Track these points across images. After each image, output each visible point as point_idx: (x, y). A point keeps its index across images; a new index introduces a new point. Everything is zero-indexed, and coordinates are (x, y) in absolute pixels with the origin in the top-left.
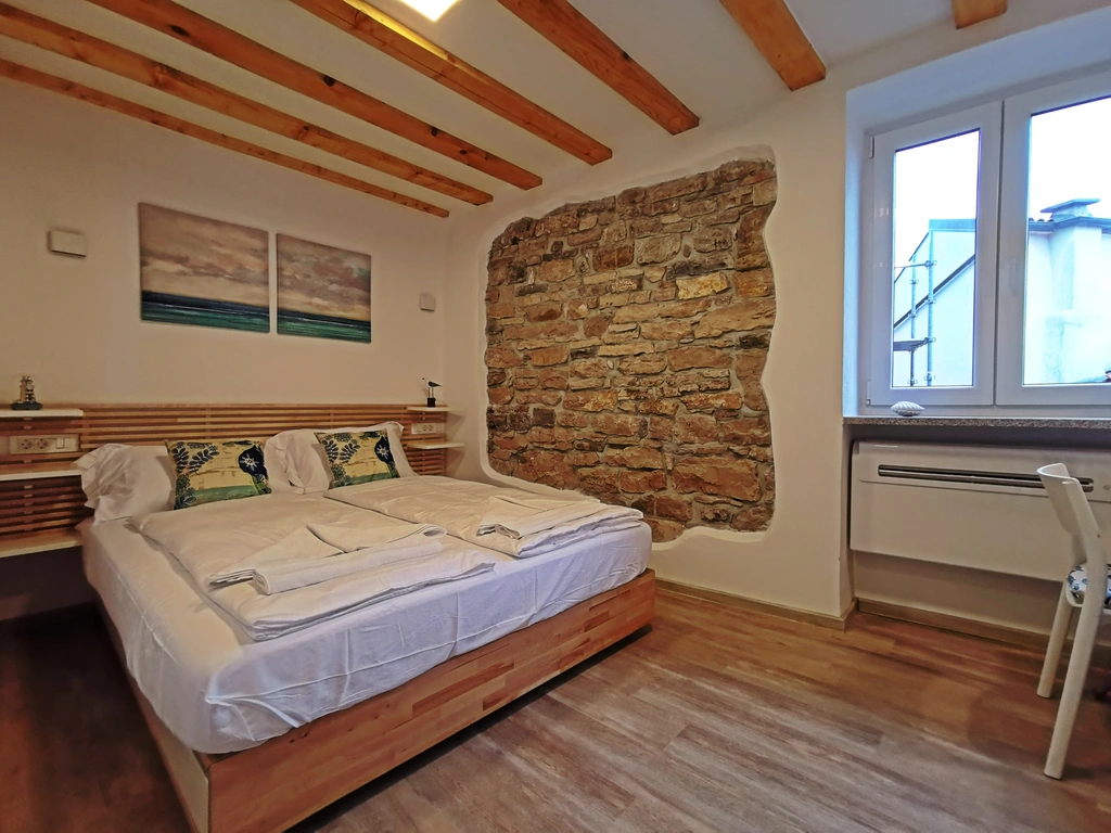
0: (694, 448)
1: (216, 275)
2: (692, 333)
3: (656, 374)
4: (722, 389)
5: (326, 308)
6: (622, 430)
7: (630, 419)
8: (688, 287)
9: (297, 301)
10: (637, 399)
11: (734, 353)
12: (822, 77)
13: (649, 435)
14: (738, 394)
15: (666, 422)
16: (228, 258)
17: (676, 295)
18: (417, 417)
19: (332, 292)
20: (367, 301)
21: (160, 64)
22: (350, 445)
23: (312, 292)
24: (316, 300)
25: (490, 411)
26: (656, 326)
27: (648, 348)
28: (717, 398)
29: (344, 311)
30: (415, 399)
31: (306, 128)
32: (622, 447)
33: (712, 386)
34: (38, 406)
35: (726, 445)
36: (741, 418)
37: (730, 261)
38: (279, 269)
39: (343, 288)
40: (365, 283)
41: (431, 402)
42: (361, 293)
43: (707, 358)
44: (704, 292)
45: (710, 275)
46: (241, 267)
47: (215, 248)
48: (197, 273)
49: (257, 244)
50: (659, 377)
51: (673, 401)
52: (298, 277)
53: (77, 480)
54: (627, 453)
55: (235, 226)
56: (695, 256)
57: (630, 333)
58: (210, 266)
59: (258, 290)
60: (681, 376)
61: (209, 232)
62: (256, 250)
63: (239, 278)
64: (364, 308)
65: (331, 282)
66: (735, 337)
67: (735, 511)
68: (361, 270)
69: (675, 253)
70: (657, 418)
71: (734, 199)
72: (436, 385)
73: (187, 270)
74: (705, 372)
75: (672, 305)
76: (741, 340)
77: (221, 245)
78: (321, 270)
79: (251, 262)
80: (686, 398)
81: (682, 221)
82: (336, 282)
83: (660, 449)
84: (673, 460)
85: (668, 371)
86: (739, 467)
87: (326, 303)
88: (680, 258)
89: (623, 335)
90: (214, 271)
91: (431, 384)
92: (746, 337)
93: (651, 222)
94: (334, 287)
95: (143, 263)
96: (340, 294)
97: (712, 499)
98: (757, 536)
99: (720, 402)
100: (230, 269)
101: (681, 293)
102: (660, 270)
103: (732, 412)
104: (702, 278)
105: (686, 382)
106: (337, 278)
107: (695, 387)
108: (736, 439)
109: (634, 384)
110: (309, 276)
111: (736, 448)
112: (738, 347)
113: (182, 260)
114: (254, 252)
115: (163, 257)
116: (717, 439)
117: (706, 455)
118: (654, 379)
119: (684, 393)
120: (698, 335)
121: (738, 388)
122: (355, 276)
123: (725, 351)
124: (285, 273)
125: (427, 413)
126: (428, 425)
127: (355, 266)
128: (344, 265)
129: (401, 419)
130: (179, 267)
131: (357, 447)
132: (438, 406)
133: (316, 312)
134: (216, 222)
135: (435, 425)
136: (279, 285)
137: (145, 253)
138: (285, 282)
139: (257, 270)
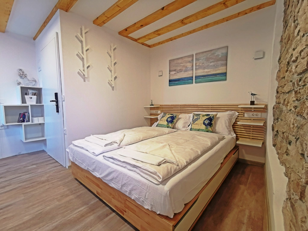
1: (181, 72)
5: (209, 72)
9: (200, 72)
16: (184, 66)
18: (248, 110)
19: (212, 66)
20: (226, 64)
22: (197, 118)
23: (204, 68)
24: (206, 70)
25: (274, 108)
29: (216, 71)
30: (245, 101)
31: (182, 21)
38: (196, 64)
39: (215, 63)
40: (225, 58)
41: (252, 103)
42: (224, 62)
46: (186, 67)
47: (181, 64)
48: (178, 73)
49: (190, 59)
52: (200, 64)
53: (157, 118)
55: (185, 57)
58: (180, 70)
59: (190, 72)
61: (180, 61)
62: (190, 61)
63: (186, 71)
64: (224, 68)
68: (222, 53)
72: (255, 95)
77: (182, 63)
78: (207, 59)
79: (189, 65)
87: (209, 70)
90: (181, 71)
91: (252, 94)
94: (212, 64)
95: (169, 73)
96: (214, 66)
100: (184, 69)
106: (213, 60)
110: (203, 63)
113: (175, 70)
114: (189, 62)
122: (220, 56)
124: (197, 65)
125: (255, 108)
126: (255, 113)
127: (220, 53)
128: (216, 54)
129: (239, 110)
130: (175, 72)
131: (199, 119)
132: (256, 104)
133: (206, 74)
134: (181, 58)
135: (259, 114)
136: (196, 69)
137: (170, 71)
138: (197, 67)
139: (190, 67)
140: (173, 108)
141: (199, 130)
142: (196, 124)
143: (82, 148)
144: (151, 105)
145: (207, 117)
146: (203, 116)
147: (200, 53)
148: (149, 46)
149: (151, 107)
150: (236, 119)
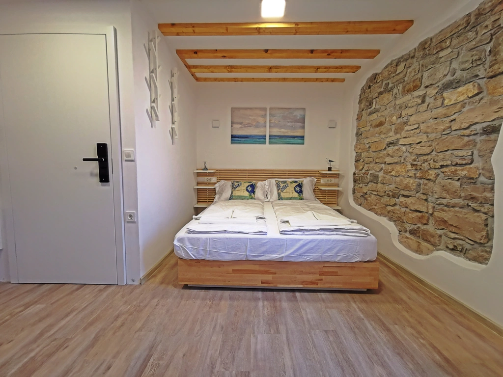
0: (444, 201)
1: (250, 126)
2: (451, 127)
3: (428, 154)
4: (466, 164)
5: (286, 132)
6: (406, 188)
7: (411, 181)
8: (451, 97)
9: (276, 132)
10: (416, 169)
11: (478, 139)
13: (421, 192)
14: (477, 168)
15: (431, 184)
16: (254, 120)
17: (443, 103)
18: (324, 176)
20: (303, 127)
21: (228, 66)
22: (285, 185)
23: (281, 127)
24: (283, 130)
25: (354, 174)
26: (429, 125)
27: (424, 138)
28: (462, 170)
29: (293, 133)
30: (323, 167)
31: (270, 68)
32: (408, 197)
33: (460, 162)
34: (207, 169)
35: (466, 202)
36: (479, 185)
37: (482, 73)
38: (270, 120)
39: (293, 123)
40: (303, 120)
41: (330, 169)
42: (301, 124)
43: (459, 143)
44: (462, 98)
45: (466, 86)
46: (258, 122)
47: (251, 117)
48: (245, 127)
49: (263, 113)
50: (429, 156)
51: (437, 171)
52: (276, 122)
53: (215, 189)
54: (409, 200)
55: (256, 108)
56: (458, 74)
57: (415, 130)
58: (249, 124)
59: (262, 129)
60: (441, 155)
61: (248, 112)
62: (263, 115)
63: (257, 127)
64: (302, 130)
65: (288, 122)
66: (478, 127)
67: (468, 246)
68: (301, 115)
69: (445, 75)
70: (426, 182)
71: (487, 26)
72: (332, 161)
73: (242, 126)
74: (455, 152)
75: (440, 110)
76: (483, 129)
77: (252, 116)
78: (285, 118)
79: (261, 120)
80: (443, 170)
81: (452, 52)
82: (291, 122)
83: (426, 200)
84: (434, 207)
85: (434, 153)
86: (473, 217)
87: (286, 130)
88: (449, 78)
89: (412, 131)
90: (249, 125)
91: (330, 161)
92: (488, 126)
93: (433, 58)
94: (289, 124)
95: (232, 126)
96: (292, 126)
97: (453, 235)
98: (484, 266)
99: (464, 173)
100: (254, 124)
101: (446, 102)
102: (435, 89)
103: (472, 180)
104: (460, 89)
105: (443, 159)
106: (291, 120)
107: (449, 163)
108: (473, 198)
109: (415, 161)
110: (280, 121)
111: (473, 205)
112: (482, 134)
113: (241, 123)
115: (237, 123)
116: (460, 197)
117: (453, 207)
118: (426, 157)
119: (442, 166)
120: (454, 128)
121: (478, 163)
122: (298, 118)
123: (471, 138)
124: (272, 121)
125: (329, 174)
126: (329, 179)
127: (298, 114)
128: (294, 114)
129: (316, 176)
130: (240, 126)
131: (288, 186)
132: (333, 171)
133: (282, 134)
134: (251, 109)
135: (333, 179)
136: (270, 126)
137: (232, 123)
138: (272, 125)
139: (263, 122)
140: (239, 174)
141: (291, 199)
142: (286, 192)
143: (225, 232)
144: (203, 170)
145: (297, 184)
146: (291, 183)
147: (275, 108)
148: (197, 79)
149: (197, 173)
150: (315, 185)
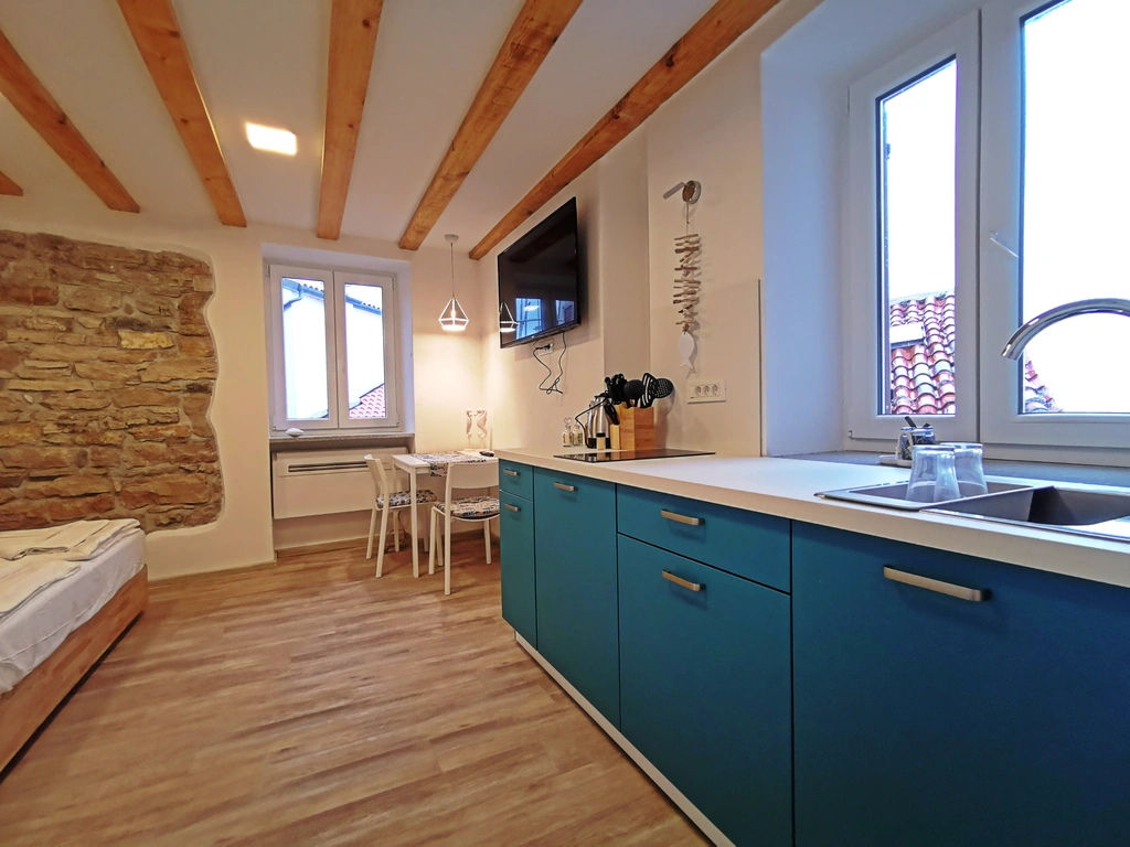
0: (145, 470)
2: (139, 378)
3: (98, 410)
4: (171, 423)
6: (55, 462)
7: (64, 451)
8: (129, 339)
10: (73, 432)
11: (181, 396)
12: (245, 226)
13: (91, 464)
14: (188, 427)
15: (111, 451)
17: (119, 344)
26: (96, 368)
27: (86, 386)
28: (166, 429)
32: (51, 478)
33: (160, 420)
35: (178, 464)
36: (190, 443)
37: (174, 326)
43: (156, 398)
44: (150, 346)
45: (156, 334)
50: (101, 413)
51: (119, 433)
54: (59, 484)
56: (136, 315)
57: (60, 371)
60: (127, 412)
66: (182, 384)
67: (188, 512)
69: (115, 308)
70: (100, 449)
71: (176, 281)
74: (155, 409)
75: (115, 352)
76: (188, 386)
80: (134, 430)
81: (122, 283)
83: (105, 475)
84: (121, 483)
85: (112, 408)
86: (189, 479)
88: (120, 313)
89: (47, 371)
92: (193, 385)
93: (83, 274)
97: (165, 508)
98: (210, 527)
99: (169, 433)
101: (124, 343)
102: (98, 319)
103: (182, 440)
104: (147, 335)
105: (134, 417)
107: (144, 421)
108: (187, 459)
109: (67, 418)
111: (187, 466)
112: (185, 392)
116: (169, 461)
117: (158, 474)
118: (96, 414)
119: (131, 426)
120: (145, 379)
121: (185, 422)
123: (173, 393)
